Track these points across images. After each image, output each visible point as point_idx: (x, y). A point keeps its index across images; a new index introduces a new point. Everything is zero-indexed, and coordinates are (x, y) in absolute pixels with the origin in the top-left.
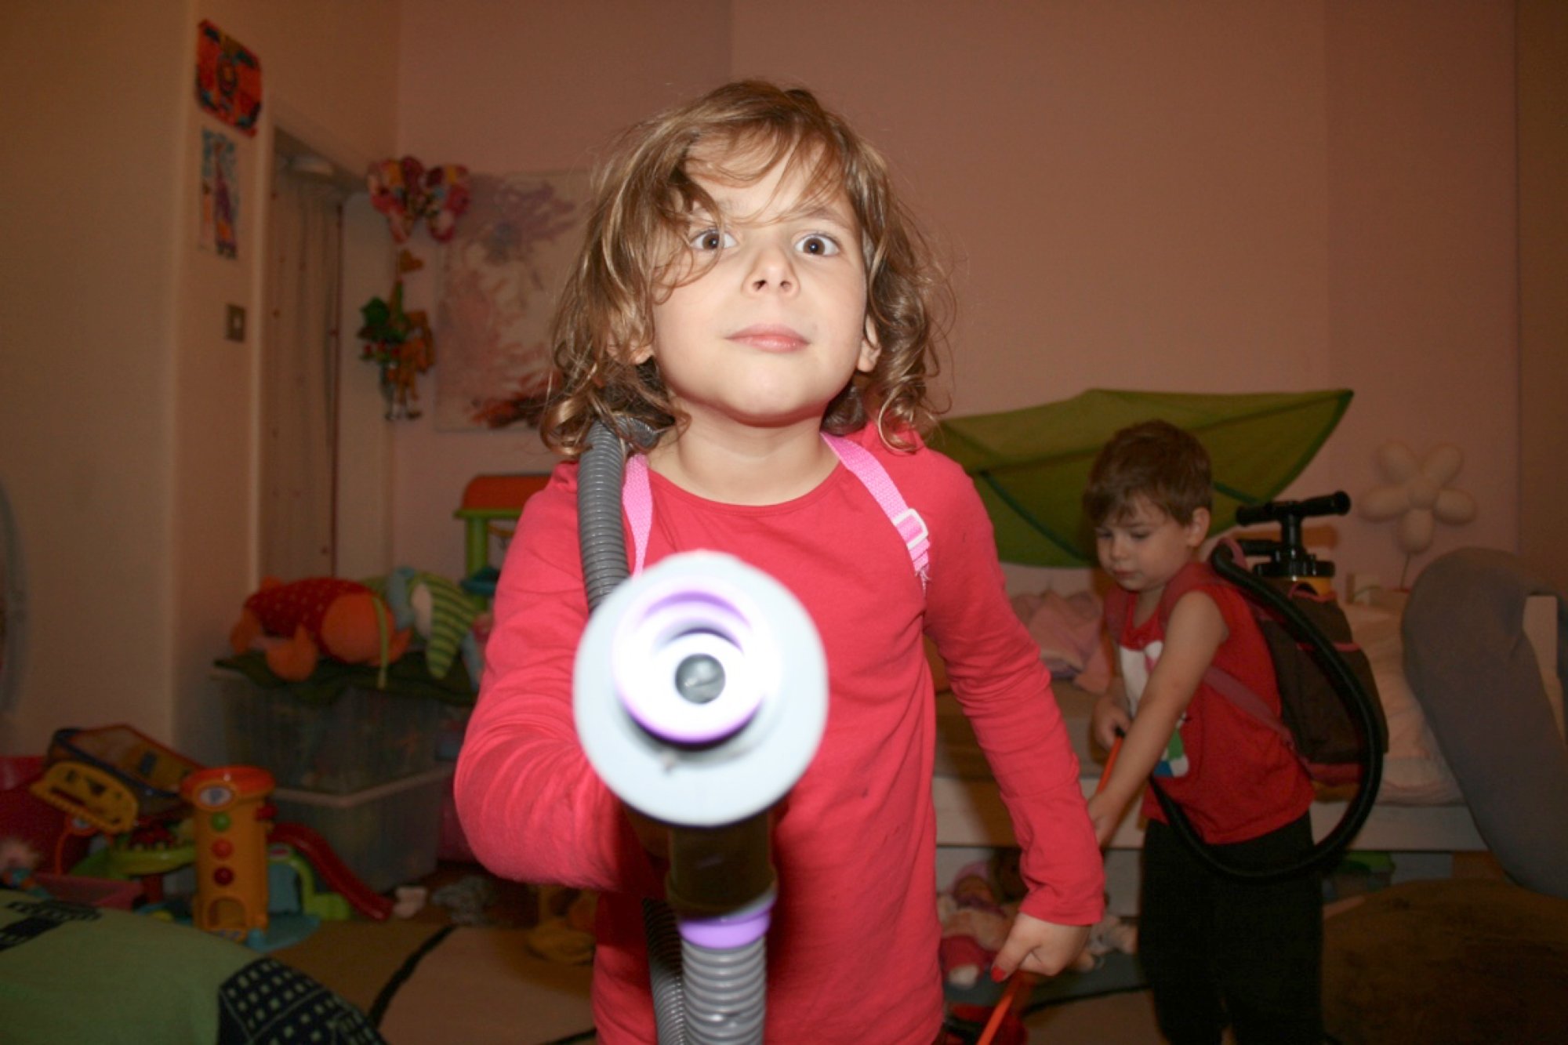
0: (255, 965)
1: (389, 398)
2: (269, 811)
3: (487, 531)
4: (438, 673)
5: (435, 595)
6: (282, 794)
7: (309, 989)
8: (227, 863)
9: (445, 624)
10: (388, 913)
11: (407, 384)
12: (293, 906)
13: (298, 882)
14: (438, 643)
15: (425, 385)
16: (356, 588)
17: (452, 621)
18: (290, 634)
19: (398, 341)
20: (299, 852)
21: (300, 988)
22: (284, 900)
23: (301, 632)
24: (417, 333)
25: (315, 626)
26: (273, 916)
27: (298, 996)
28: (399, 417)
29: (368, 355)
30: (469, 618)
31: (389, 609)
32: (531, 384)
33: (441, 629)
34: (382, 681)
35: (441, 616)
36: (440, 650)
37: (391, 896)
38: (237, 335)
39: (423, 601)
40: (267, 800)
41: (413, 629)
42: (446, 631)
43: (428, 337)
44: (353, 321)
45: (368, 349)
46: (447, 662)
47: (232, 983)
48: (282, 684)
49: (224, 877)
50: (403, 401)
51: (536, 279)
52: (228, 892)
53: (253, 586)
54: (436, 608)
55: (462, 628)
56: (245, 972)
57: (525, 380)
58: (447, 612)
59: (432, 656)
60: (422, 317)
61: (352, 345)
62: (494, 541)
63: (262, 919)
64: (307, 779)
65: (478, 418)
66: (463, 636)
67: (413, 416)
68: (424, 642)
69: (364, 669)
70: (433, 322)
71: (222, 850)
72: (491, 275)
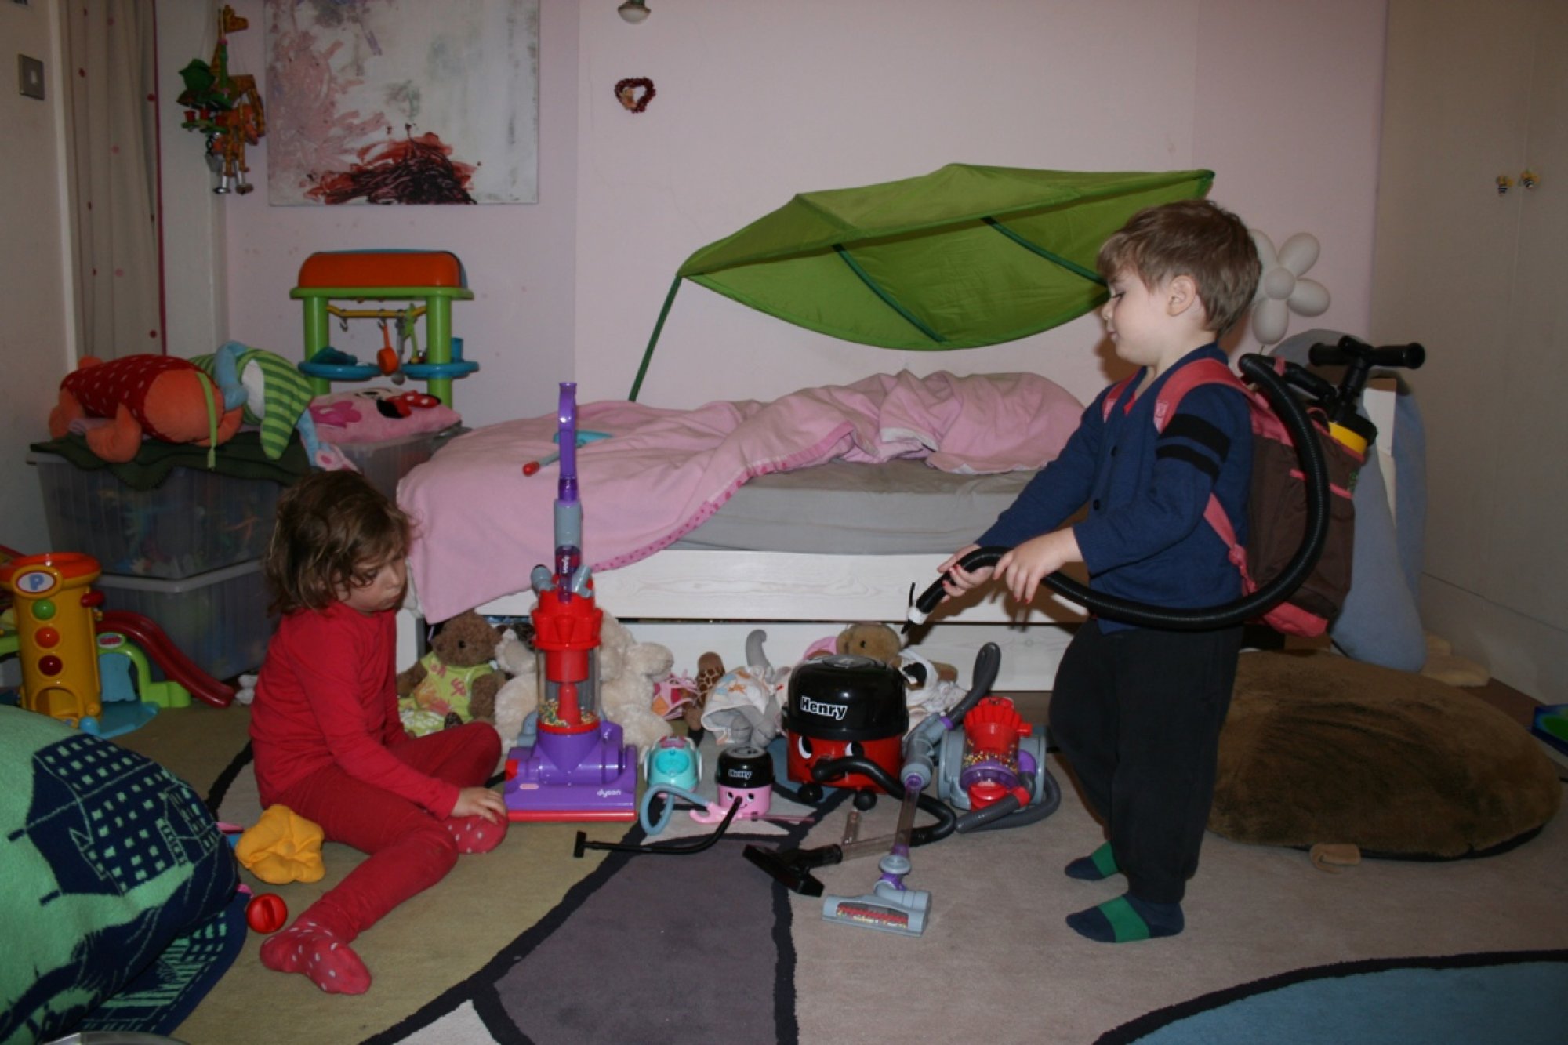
0: (78, 739)
1: (218, 171)
2: (95, 598)
3: (327, 312)
4: (273, 453)
5: (266, 372)
6: (109, 581)
7: (136, 763)
8: (53, 651)
9: (280, 403)
10: (230, 699)
11: (236, 155)
12: (130, 696)
13: (133, 670)
14: (272, 422)
15: (256, 156)
16: (180, 364)
17: (286, 399)
18: (111, 415)
19: (225, 107)
20: (132, 640)
21: (127, 761)
22: (117, 689)
23: (122, 410)
24: (245, 99)
25: (136, 405)
26: (106, 706)
27: (125, 768)
28: (228, 191)
29: (190, 123)
30: (306, 397)
31: (216, 387)
32: (369, 157)
33: (273, 408)
34: (211, 462)
35: (273, 394)
36: (275, 430)
37: (234, 684)
38: (35, 91)
39: (254, 379)
40: (92, 584)
41: (244, 409)
42: (280, 410)
43: (256, 104)
44: (172, 86)
45: (190, 116)
46: (283, 442)
47: (51, 750)
48: (108, 466)
49: (51, 666)
50: (231, 174)
51: (373, 42)
52: (57, 681)
53: (72, 367)
54: (268, 386)
55: (296, 406)
56: (66, 743)
57: (363, 152)
58: (280, 389)
59: (265, 436)
60: (248, 82)
61: (172, 113)
62: (335, 321)
63: (95, 708)
64: (138, 566)
65: (314, 193)
66: (300, 415)
67: (244, 190)
68: (258, 422)
69: (192, 450)
70: (261, 88)
71: (47, 638)
72: (324, 38)
